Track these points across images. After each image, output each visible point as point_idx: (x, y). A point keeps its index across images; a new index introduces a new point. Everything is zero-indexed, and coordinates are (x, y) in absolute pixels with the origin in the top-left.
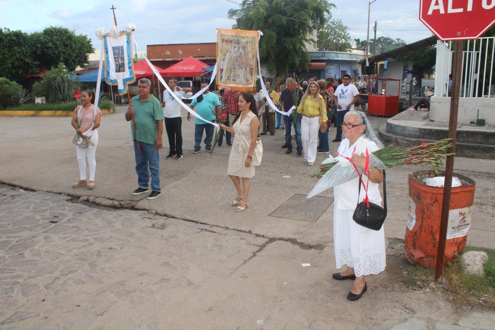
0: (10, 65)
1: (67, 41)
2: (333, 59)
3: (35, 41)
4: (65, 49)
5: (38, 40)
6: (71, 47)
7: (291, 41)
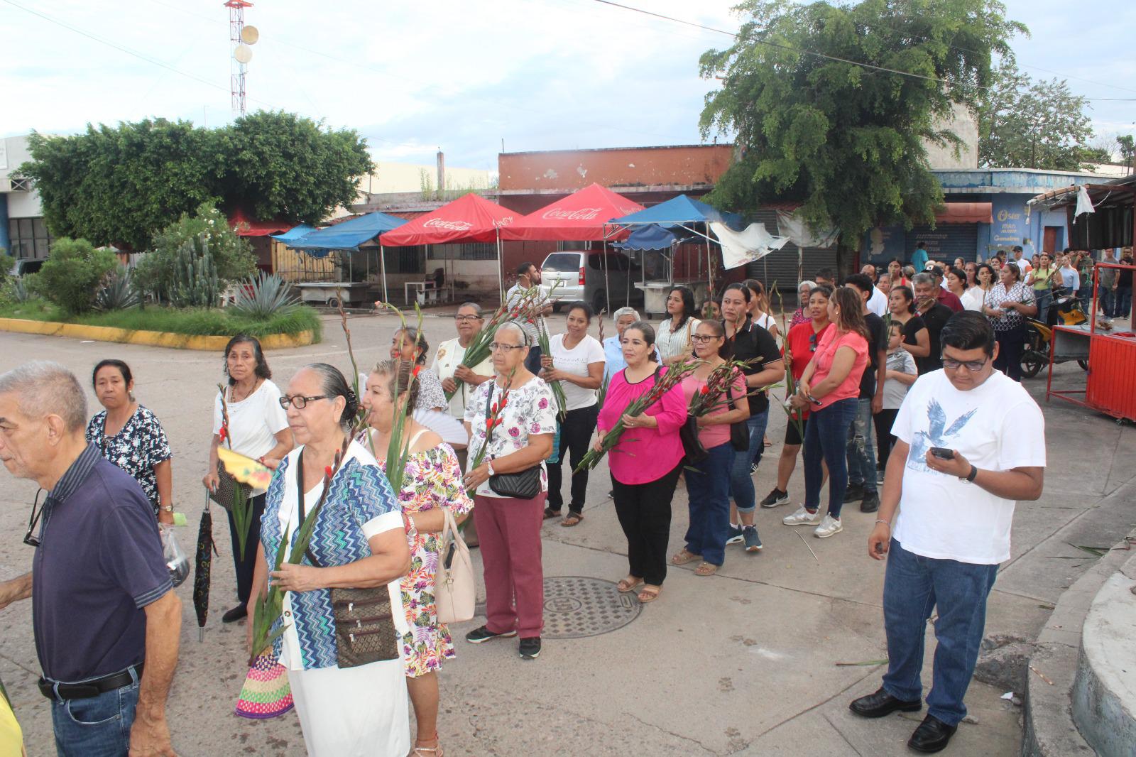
0: (155, 206)
1: (293, 145)
2: (1018, 191)
3: (212, 147)
4: (287, 165)
5: (219, 145)
6: (302, 160)
7: (877, 137)
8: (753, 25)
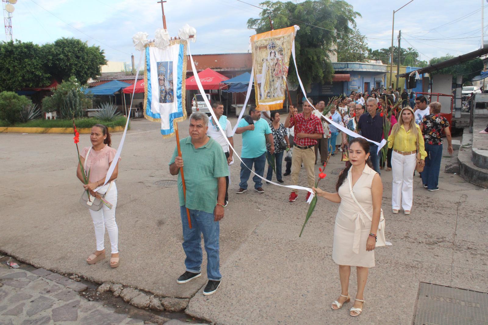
0: (20, 78)
1: (79, 52)
2: (358, 70)
3: (46, 53)
4: (77, 61)
5: (50, 52)
6: (83, 59)
7: (315, 51)
8: (267, 10)
